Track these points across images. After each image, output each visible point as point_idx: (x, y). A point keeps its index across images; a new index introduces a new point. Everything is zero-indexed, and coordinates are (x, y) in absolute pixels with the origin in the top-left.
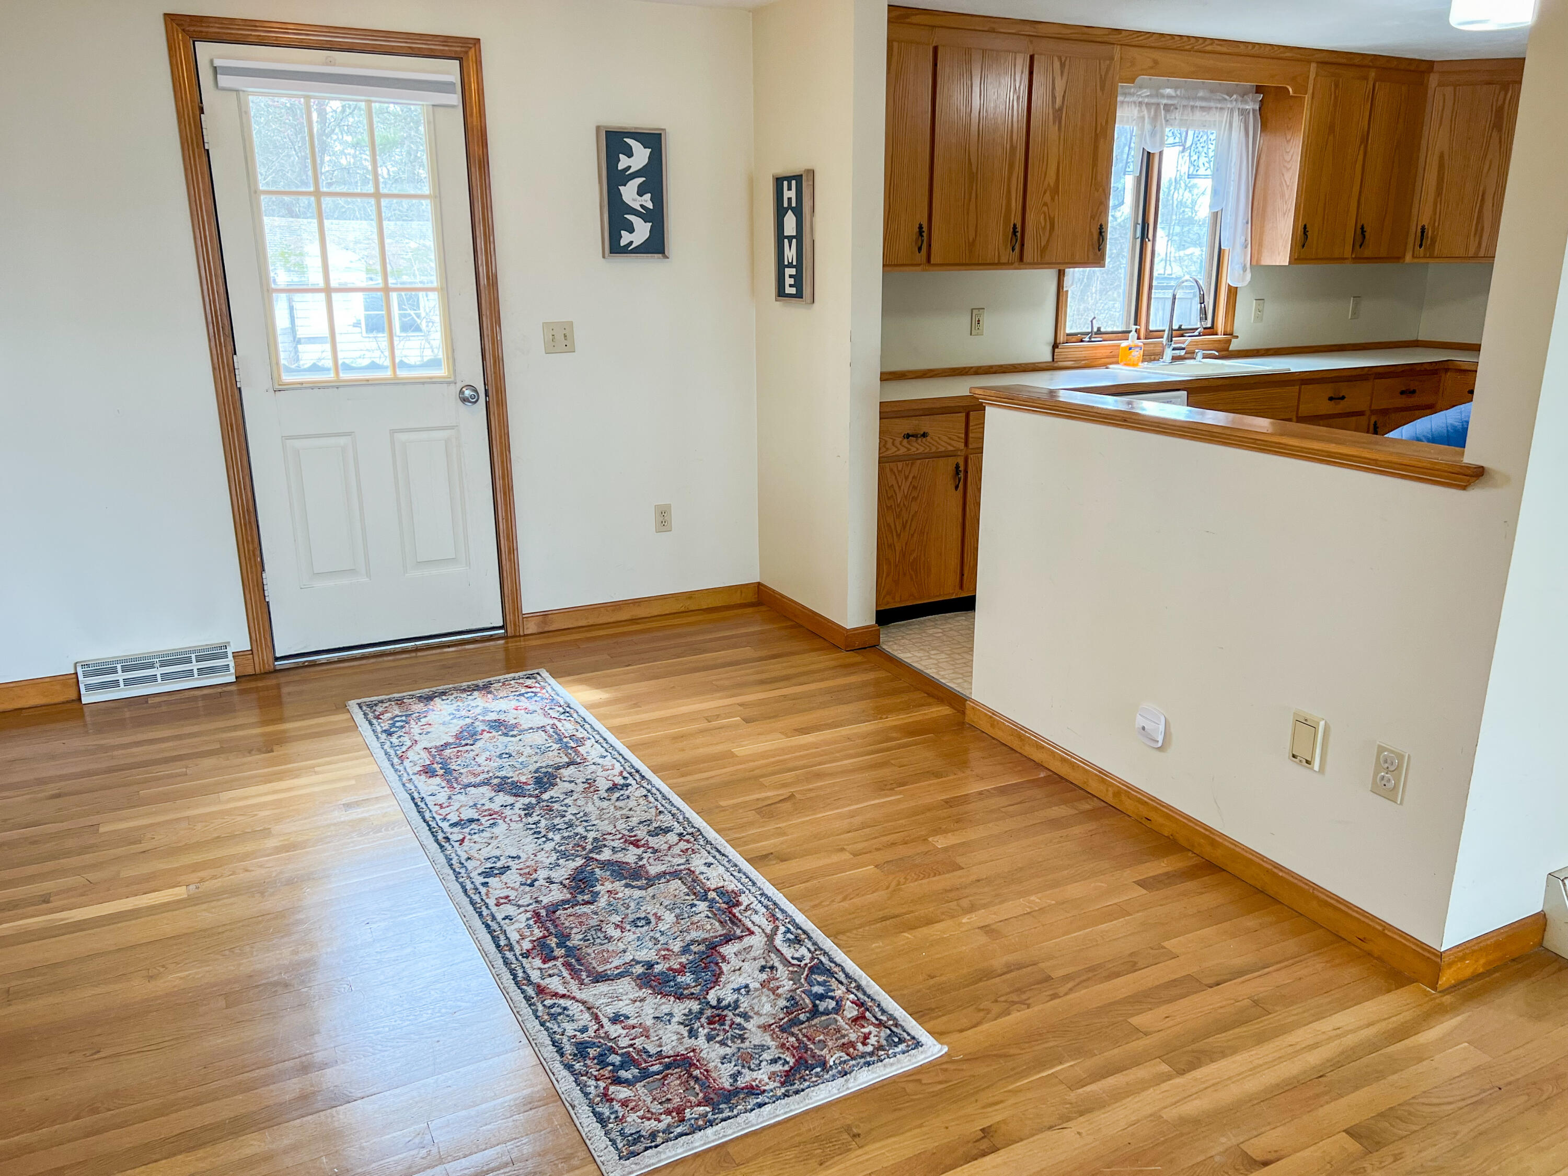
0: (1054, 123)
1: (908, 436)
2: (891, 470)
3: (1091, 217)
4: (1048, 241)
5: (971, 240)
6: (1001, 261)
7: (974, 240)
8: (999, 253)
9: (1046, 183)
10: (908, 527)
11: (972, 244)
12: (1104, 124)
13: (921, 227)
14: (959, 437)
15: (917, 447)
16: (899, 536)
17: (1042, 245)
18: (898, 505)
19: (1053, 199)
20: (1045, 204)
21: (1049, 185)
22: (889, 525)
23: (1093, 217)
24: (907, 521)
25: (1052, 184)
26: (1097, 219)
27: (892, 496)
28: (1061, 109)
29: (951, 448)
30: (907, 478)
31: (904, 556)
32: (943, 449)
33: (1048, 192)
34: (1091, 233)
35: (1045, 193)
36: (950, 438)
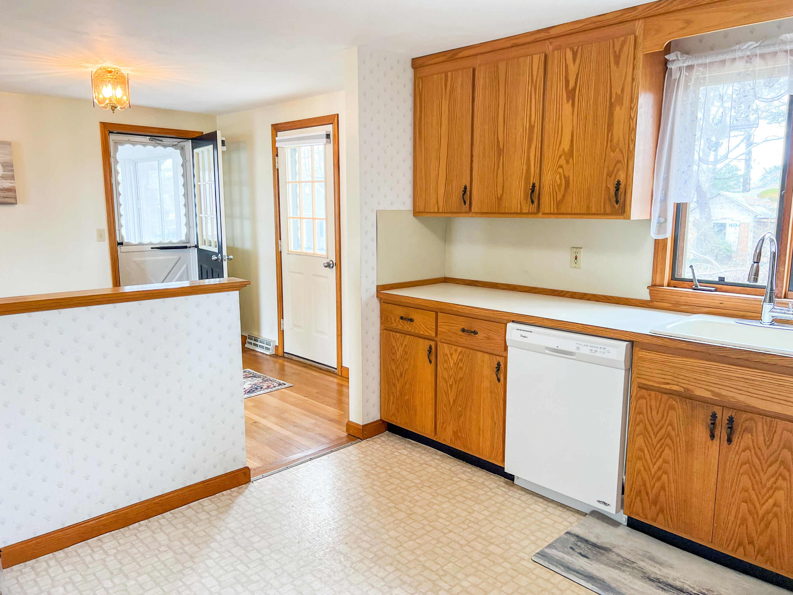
0: (568, 101)
1: (402, 318)
2: (393, 336)
3: (607, 175)
4: (564, 196)
5: (499, 196)
6: (523, 212)
7: (502, 196)
8: (521, 205)
9: (561, 150)
10: (403, 376)
11: (500, 199)
12: (619, 92)
13: (465, 188)
14: (432, 328)
15: (407, 326)
16: (398, 380)
17: (558, 199)
18: (398, 360)
19: (567, 162)
20: (561, 167)
21: (564, 150)
22: (393, 370)
23: (609, 175)
24: (402, 372)
25: (566, 150)
26: (613, 176)
27: (394, 353)
28: (574, 89)
29: (427, 334)
30: (402, 344)
31: (401, 394)
32: (422, 333)
33: (563, 157)
34: (608, 189)
35: (560, 157)
36: (426, 327)
